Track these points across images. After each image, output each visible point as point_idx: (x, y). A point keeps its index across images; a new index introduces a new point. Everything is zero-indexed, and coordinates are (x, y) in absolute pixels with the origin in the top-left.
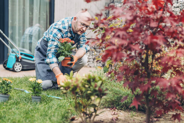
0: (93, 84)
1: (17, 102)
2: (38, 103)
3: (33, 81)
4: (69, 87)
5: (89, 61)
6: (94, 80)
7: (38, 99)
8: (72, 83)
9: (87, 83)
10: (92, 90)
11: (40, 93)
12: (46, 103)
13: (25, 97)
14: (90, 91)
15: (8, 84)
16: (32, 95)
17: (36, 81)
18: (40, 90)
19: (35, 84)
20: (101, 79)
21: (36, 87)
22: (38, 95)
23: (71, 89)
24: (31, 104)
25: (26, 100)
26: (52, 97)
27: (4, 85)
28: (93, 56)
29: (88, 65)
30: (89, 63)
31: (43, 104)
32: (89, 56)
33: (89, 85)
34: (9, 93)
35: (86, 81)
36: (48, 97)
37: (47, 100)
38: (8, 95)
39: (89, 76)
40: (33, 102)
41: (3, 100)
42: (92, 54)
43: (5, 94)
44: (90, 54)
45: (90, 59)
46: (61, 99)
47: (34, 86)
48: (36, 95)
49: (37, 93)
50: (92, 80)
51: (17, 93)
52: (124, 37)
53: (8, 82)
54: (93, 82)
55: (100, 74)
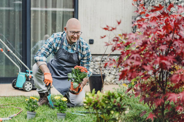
0: (112, 100)
1: (44, 119)
2: (63, 120)
3: (58, 99)
4: (91, 103)
5: (115, 78)
6: (114, 96)
7: (63, 116)
8: (93, 99)
9: (107, 100)
10: (112, 105)
11: (65, 110)
12: (70, 120)
13: (50, 115)
14: (110, 106)
15: (34, 102)
16: (57, 113)
17: (61, 99)
18: (65, 107)
19: (60, 102)
20: (120, 96)
21: (61, 104)
22: (63, 112)
23: (92, 105)
24: (57, 120)
25: (51, 117)
26: (76, 114)
27: (31, 103)
28: (119, 73)
29: (115, 82)
30: (115, 80)
31: (68, 121)
32: (115, 73)
33: (109, 101)
34: (36, 111)
35: (107, 98)
36: (72, 114)
37: (72, 117)
38: (35, 112)
39: (109, 93)
40: (59, 119)
41: (31, 117)
42: (118, 71)
43: (32, 111)
44: (116, 71)
45: (117, 75)
46: (84, 116)
47: (59, 104)
48: (61, 112)
49: (62, 110)
50: (111, 97)
51: (43, 111)
52: (138, 59)
53: (34, 100)
54: (112, 98)
55: (124, 91)
